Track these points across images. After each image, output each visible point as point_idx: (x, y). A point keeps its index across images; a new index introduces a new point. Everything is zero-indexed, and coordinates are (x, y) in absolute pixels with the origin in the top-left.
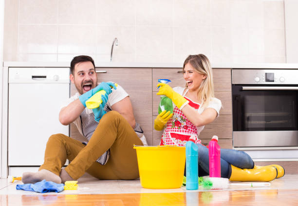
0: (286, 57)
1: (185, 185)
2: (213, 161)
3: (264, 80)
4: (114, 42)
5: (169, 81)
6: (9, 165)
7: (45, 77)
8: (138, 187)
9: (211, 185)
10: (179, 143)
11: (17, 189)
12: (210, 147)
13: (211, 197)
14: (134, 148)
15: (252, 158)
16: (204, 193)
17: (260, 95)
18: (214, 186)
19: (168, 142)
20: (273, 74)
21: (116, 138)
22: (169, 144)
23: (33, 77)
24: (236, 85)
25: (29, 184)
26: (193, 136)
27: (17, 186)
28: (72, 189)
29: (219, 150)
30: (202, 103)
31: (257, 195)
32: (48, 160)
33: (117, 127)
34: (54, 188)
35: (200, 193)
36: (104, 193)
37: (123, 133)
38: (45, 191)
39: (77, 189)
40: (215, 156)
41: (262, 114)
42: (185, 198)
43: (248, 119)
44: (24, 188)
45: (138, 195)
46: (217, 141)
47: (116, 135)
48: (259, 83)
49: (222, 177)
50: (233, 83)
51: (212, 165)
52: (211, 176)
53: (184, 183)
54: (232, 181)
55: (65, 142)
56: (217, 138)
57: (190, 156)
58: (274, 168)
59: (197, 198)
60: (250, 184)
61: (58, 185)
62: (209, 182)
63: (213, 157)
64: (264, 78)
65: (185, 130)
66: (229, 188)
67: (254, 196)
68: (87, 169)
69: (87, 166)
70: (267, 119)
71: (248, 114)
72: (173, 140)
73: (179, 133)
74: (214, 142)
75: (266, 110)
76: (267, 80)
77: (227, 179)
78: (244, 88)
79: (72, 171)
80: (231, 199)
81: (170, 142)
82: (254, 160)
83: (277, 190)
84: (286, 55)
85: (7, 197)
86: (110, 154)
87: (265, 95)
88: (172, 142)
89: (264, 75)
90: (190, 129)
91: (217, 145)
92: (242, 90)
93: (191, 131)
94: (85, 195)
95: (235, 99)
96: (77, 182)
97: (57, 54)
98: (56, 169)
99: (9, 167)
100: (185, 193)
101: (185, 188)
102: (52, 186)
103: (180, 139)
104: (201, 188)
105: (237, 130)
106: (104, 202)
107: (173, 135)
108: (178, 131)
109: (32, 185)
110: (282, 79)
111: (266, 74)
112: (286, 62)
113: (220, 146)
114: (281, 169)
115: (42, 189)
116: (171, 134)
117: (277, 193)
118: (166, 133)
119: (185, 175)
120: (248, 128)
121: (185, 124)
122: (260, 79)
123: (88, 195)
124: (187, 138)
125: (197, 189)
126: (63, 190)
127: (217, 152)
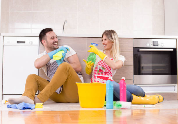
0: (165, 32)
1: (105, 106)
2: (122, 92)
3: (152, 45)
4: (65, 22)
5: (97, 45)
6: (3, 93)
7: (25, 42)
8: (78, 107)
9: (120, 106)
10: (102, 81)
11: (8, 107)
12: (120, 84)
13: (121, 113)
14: (76, 84)
15: (144, 90)
16: (116, 111)
17: (150, 54)
18: (122, 107)
19: (95, 81)
20: (157, 41)
21: (67, 78)
22: (96, 82)
23: (18, 42)
24: (135, 48)
25: (14, 105)
26: (110, 77)
27: (8, 105)
28: (40, 108)
29: (125, 85)
30: (114, 58)
31: (146, 112)
32: (27, 90)
33: (68, 72)
34: (29, 107)
35: (114, 111)
36: (59, 110)
37: (71, 75)
38: (24, 108)
39: (43, 108)
40: (123, 89)
41: (151, 65)
42: (105, 113)
43: (142, 68)
44: (12, 107)
45: (79, 111)
46: (124, 80)
47: (67, 77)
48: (149, 47)
49: (127, 101)
50: (134, 47)
51: (121, 94)
52: (121, 101)
53: (105, 105)
54: (133, 104)
55: (37, 79)
56: (124, 79)
57: (109, 89)
58: (157, 97)
59: (112, 113)
60: (143, 106)
61: (32, 105)
62: (120, 104)
63: (122, 90)
64: (152, 44)
65: (105, 74)
66: (131, 108)
67: (145, 113)
68: (50, 96)
69: (50, 95)
70: (153, 68)
71: (142, 65)
72: (99, 79)
73: (102, 76)
74: (123, 81)
75: (153, 63)
76: (154, 45)
77: (130, 103)
78: (140, 50)
79: (41, 97)
80: (132, 114)
81: (96, 81)
82: (145, 92)
83: (159, 109)
84: (165, 31)
85: (2, 112)
86: (62, 88)
87: (153, 54)
88: (98, 81)
89: (152, 42)
90: (108, 74)
91: (124, 83)
92: (139, 51)
93: (109, 75)
94: (48, 111)
95: (135, 56)
96: (43, 103)
97: (32, 29)
98: (32, 96)
99: (3, 94)
100: (106, 110)
101: (105, 108)
102: (28, 106)
103: (102, 79)
104: (115, 108)
105: (136, 74)
106: (59, 115)
107: (98, 77)
108: (101, 75)
109: (17, 105)
110: (162, 45)
111: (153, 41)
112: (165, 35)
113: (127, 83)
114: (161, 98)
115: (22, 107)
116: (97, 76)
117: (159, 111)
118: (94, 76)
119: (106, 100)
120: (142, 73)
121: (105, 71)
122: (149, 44)
123: (49, 111)
124: (107, 79)
125: (112, 108)
126: (35, 108)
127: (124, 87)
